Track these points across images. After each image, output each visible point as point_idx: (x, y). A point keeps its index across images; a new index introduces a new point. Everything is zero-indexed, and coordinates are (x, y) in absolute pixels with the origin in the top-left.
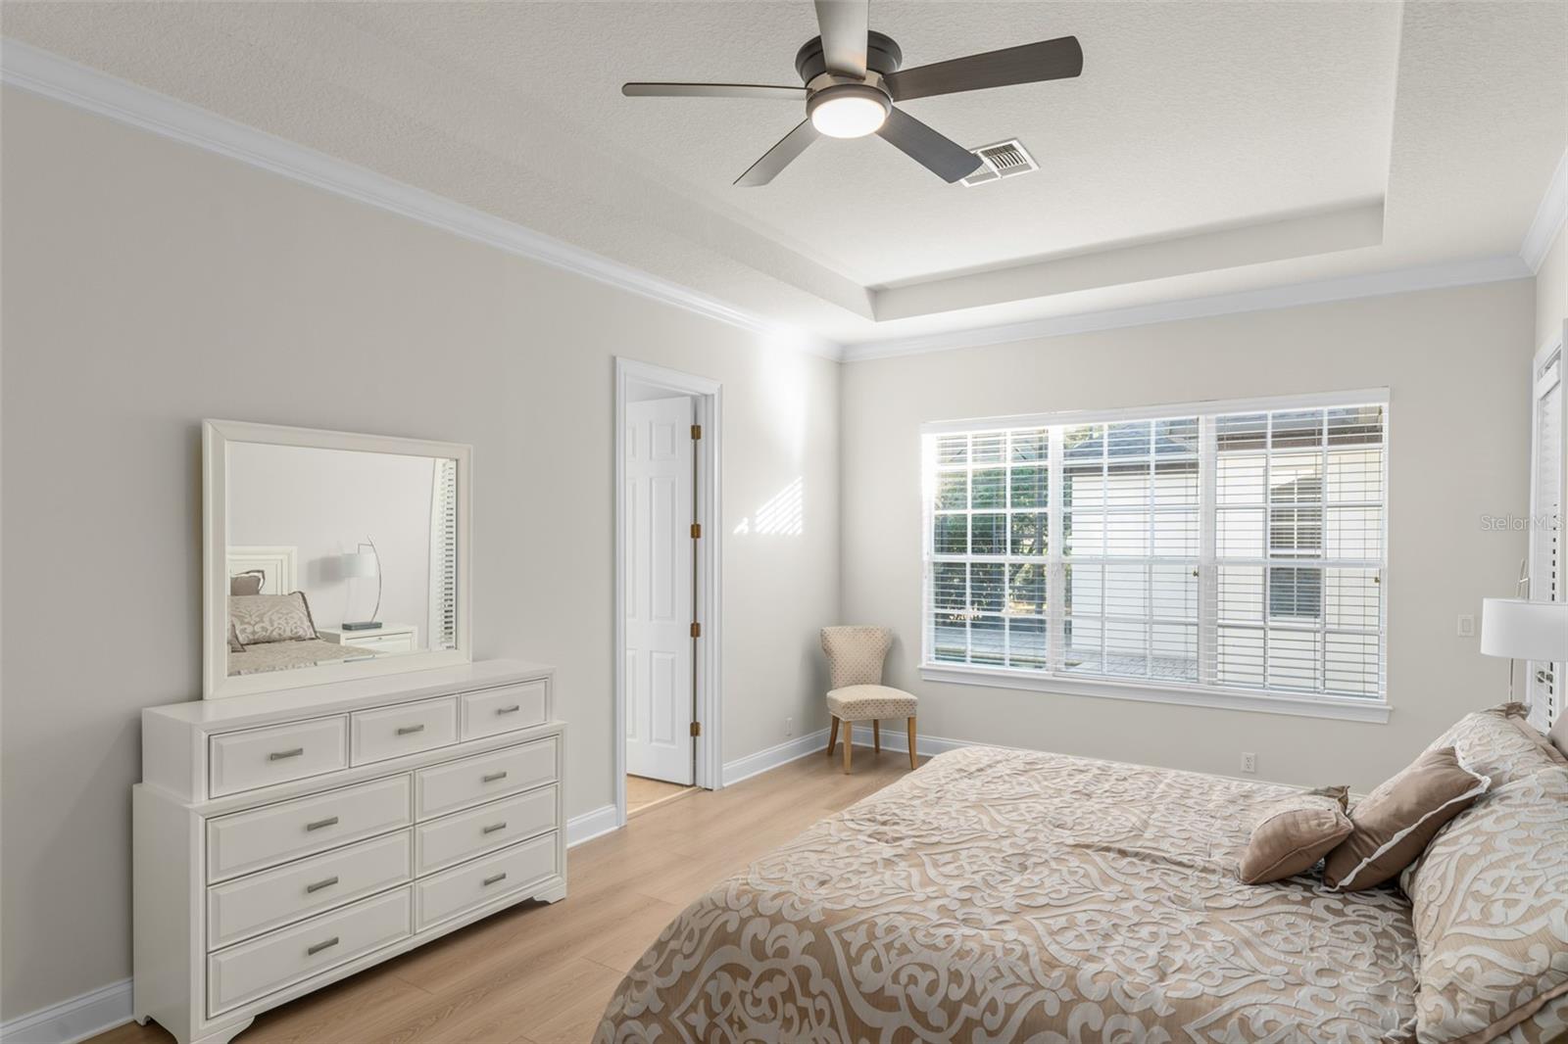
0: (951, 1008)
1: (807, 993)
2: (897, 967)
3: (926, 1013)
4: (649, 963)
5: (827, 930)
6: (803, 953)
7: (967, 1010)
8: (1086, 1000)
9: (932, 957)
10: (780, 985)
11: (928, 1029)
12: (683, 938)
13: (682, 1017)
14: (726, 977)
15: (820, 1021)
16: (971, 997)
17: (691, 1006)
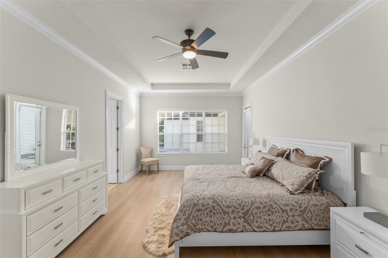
0: (240, 204)
1: (214, 210)
2: (229, 201)
3: (236, 207)
4: (180, 214)
5: (214, 198)
6: (212, 203)
7: (242, 204)
8: (257, 197)
9: (233, 198)
10: (209, 210)
11: (236, 209)
12: (186, 207)
13: (190, 222)
14: (197, 212)
15: (218, 214)
16: (242, 202)
17: (192, 219)
